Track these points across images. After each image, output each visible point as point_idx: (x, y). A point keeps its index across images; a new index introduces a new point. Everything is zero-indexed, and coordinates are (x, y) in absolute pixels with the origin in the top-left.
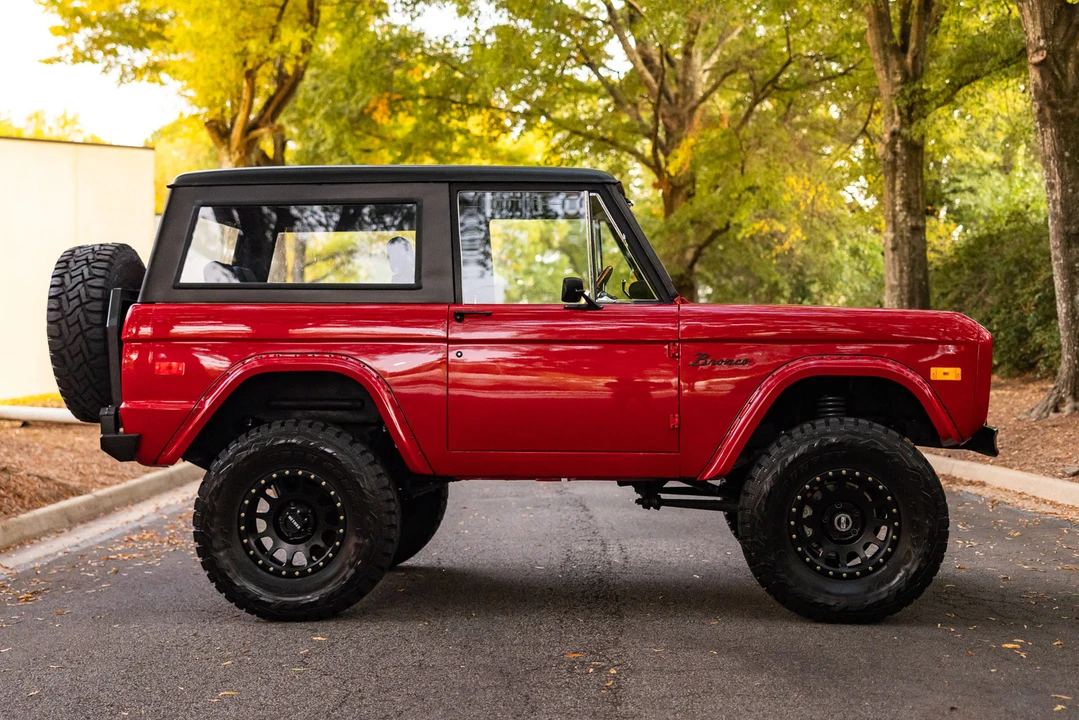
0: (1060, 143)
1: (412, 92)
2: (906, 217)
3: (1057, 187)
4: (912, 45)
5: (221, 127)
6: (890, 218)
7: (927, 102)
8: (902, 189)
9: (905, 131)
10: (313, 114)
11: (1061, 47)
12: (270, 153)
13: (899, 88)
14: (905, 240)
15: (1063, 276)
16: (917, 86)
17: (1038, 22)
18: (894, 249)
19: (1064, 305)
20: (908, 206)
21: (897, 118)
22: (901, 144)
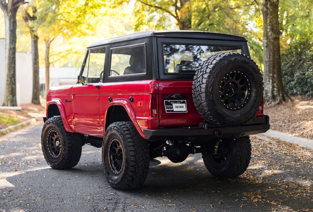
2: (272, 33)
6: (265, 34)
8: (270, 22)
14: (271, 43)
18: (267, 47)
20: (272, 29)
22: (270, 4)
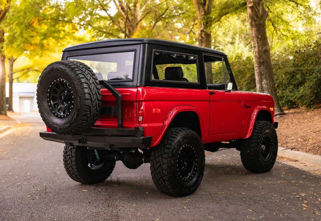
0: (257, 33)
1: (46, 17)
3: (257, 47)
4: (207, 3)
7: (212, 21)
9: (205, 30)
10: (13, 24)
11: (258, 2)
13: (203, 16)
15: (259, 76)
16: (209, 16)
19: (259, 85)
21: (203, 26)
22: (204, 34)
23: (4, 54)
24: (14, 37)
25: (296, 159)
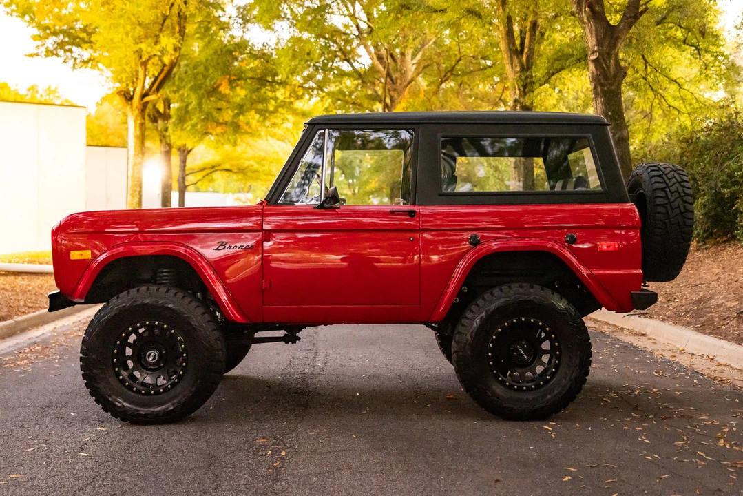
0: (606, 107)
1: (243, 75)
4: (526, 50)
5: (127, 95)
7: (534, 83)
9: (522, 100)
10: (184, 87)
11: (607, 51)
12: (161, 110)
13: (518, 75)
14: (522, 163)
16: (528, 73)
17: (594, 35)
21: (517, 92)
22: (520, 107)
23: (170, 141)
24: (187, 112)
25: (644, 333)
